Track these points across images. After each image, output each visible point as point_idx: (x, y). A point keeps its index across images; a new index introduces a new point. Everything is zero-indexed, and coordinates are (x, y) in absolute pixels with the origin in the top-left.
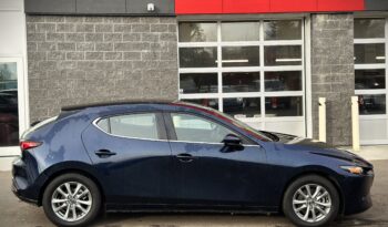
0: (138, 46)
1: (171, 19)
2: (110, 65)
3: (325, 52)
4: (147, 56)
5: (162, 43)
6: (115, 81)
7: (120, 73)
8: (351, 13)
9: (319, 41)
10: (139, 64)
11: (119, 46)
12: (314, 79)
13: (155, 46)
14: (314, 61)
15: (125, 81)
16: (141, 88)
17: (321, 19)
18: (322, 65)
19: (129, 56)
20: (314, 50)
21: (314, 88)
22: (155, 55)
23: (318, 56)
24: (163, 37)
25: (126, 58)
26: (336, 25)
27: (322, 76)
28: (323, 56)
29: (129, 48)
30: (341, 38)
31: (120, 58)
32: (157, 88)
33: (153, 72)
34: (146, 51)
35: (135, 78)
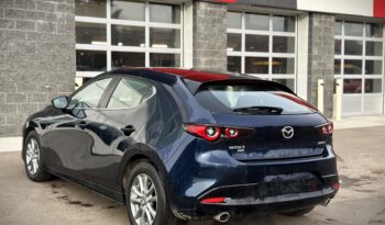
0: (32, 15)
4: (43, 27)
5: (59, 14)
6: (6, 54)
7: (12, 44)
8: (226, 4)
10: (33, 36)
11: (10, 13)
13: (52, 17)
15: (17, 54)
16: (37, 63)
18: (203, 49)
19: (21, 25)
22: (51, 27)
23: (200, 40)
24: (60, 8)
25: (18, 27)
26: (215, 13)
27: (203, 60)
28: (204, 41)
29: (22, 16)
30: (218, 26)
31: (12, 27)
32: (53, 64)
33: (49, 46)
34: (41, 21)
35: (29, 51)
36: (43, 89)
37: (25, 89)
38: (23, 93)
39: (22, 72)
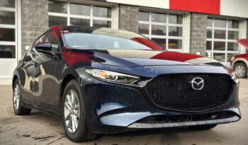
3: (30, 18)
9: (27, 10)
12: (23, 34)
14: (23, 23)
18: (28, 25)
20: (23, 15)
21: (23, 40)
23: (25, 19)
27: (28, 33)
28: (29, 20)
30: (41, 10)
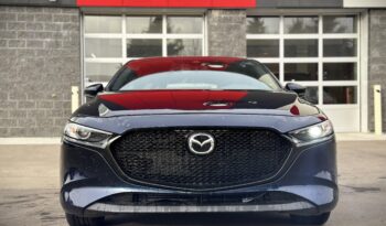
0: (41, 35)
1: (72, 10)
2: (13, 52)
4: (50, 45)
5: (65, 33)
6: (18, 68)
7: (23, 60)
8: (244, 10)
9: (214, 35)
10: (41, 52)
11: (22, 34)
13: (58, 36)
15: (28, 68)
16: (44, 75)
17: (216, 14)
19: (31, 44)
22: (57, 44)
24: (66, 27)
25: (28, 45)
26: (230, 20)
29: (32, 37)
30: (235, 32)
31: (23, 46)
32: (59, 75)
33: (55, 60)
34: (48, 40)
35: (38, 65)
36: (50, 97)
37: (34, 97)
38: (32, 101)
39: (32, 83)
